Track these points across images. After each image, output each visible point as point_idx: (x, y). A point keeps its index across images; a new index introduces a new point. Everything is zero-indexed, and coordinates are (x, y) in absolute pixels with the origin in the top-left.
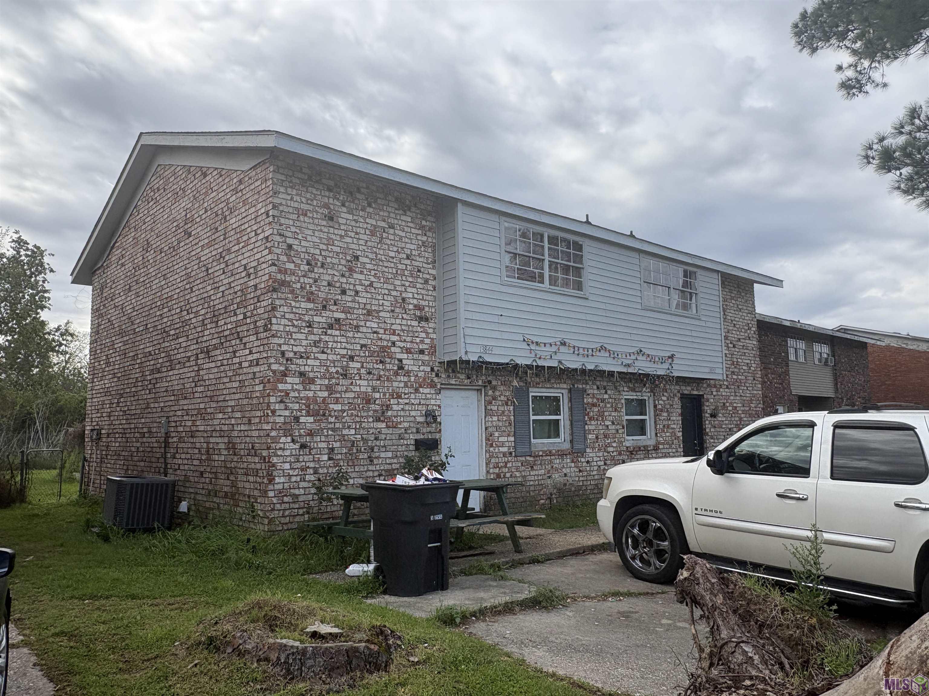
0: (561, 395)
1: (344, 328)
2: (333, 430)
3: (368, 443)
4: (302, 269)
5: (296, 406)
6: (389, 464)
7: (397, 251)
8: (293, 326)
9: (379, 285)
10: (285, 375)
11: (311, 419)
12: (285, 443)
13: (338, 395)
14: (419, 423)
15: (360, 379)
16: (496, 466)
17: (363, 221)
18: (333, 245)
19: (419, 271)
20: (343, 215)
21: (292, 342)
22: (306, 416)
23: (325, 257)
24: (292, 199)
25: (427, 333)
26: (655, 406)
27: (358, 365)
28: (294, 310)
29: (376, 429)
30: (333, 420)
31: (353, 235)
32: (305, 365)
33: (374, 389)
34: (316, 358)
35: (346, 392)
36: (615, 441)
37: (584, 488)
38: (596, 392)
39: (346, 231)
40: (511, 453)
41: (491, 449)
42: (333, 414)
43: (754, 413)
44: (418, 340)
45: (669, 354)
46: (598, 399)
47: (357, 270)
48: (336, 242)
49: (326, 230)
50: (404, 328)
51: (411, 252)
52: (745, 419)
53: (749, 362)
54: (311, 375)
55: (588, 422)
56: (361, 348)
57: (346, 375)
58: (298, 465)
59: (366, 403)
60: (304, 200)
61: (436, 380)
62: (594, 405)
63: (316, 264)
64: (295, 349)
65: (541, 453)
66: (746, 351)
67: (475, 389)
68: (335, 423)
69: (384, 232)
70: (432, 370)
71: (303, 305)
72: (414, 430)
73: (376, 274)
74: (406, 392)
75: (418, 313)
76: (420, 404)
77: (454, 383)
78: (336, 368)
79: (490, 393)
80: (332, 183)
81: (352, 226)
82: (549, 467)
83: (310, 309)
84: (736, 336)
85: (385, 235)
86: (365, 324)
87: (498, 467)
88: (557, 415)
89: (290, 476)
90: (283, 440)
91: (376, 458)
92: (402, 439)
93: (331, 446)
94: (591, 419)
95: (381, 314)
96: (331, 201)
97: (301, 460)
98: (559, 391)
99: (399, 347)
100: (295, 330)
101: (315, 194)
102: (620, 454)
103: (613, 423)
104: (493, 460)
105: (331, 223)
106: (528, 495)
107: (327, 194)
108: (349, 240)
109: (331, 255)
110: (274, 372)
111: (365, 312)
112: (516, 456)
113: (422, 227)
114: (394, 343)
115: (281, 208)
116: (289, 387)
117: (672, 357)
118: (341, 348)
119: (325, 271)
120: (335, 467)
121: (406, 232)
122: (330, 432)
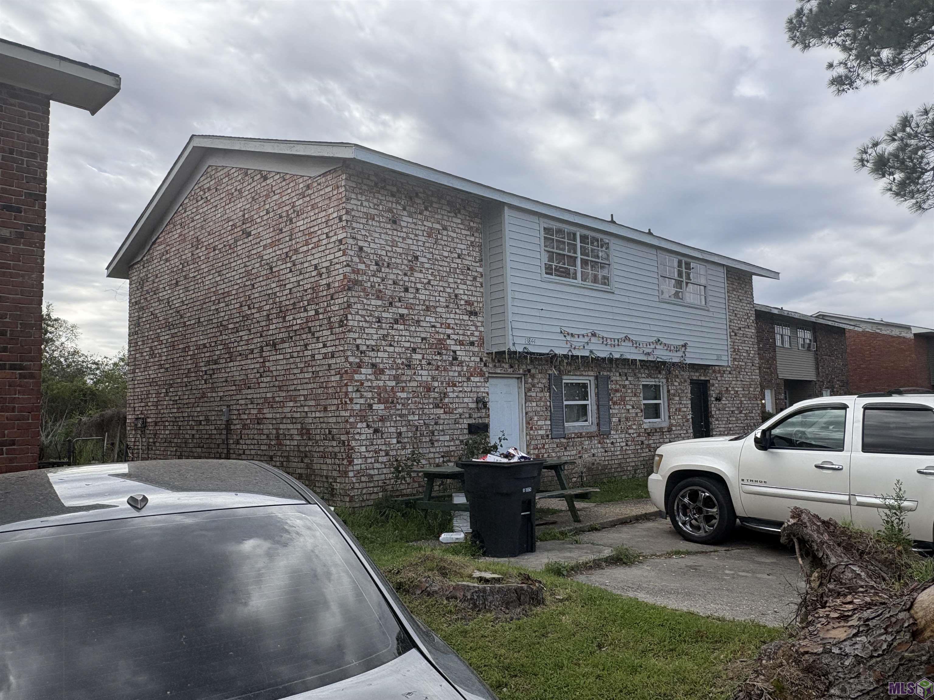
0: (588, 382)
1: (407, 322)
2: (400, 416)
3: (429, 427)
4: (371, 269)
5: (370, 395)
6: (447, 446)
7: (450, 251)
8: (366, 321)
9: (436, 283)
10: (360, 367)
11: (382, 406)
12: (361, 428)
13: (404, 385)
14: (471, 408)
15: (422, 369)
17: (420, 223)
18: (397, 246)
19: (469, 269)
20: (404, 219)
21: (365, 336)
22: (378, 404)
23: (391, 257)
24: (362, 205)
25: (477, 327)
26: (668, 391)
27: (420, 357)
28: (366, 307)
29: (436, 414)
30: (400, 407)
31: (413, 236)
32: (376, 357)
33: (433, 378)
34: (385, 351)
35: (410, 381)
36: (634, 424)
38: (618, 378)
39: (407, 233)
40: (548, 436)
41: (531, 432)
42: (400, 401)
43: (752, 396)
44: (469, 333)
45: (682, 343)
46: (620, 385)
47: (417, 269)
48: (399, 243)
49: (390, 233)
50: (457, 322)
51: (461, 252)
52: (745, 402)
53: (748, 349)
54: (381, 366)
55: (612, 407)
56: (422, 340)
57: (410, 366)
58: (372, 448)
59: (427, 392)
60: (371, 205)
61: (484, 369)
62: (617, 391)
63: (383, 264)
64: (368, 343)
65: (573, 436)
66: (746, 339)
67: (516, 378)
68: (402, 409)
69: (439, 233)
70: (481, 360)
71: (373, 302)
72: (467, 416)
73: (432, 272)
74: (460, 380)
75: (469, 308)
76: (471, 392)
77: (499, 372)
78: (402, 360)
79: (530, 380)
80: (395, 189)
81: (412, 229)
82: (580, 448)
83: (380, 306)
84: (737, 325)
85: (439, 236)
86: (425, 319)
87: (537, 448)
88: (585, 400)
89: (366, 458)
90: (359, 425)
91: (436, 441)
92: (457, 423)
93: (399, 431)
94: (615, 403)
95: (439, 310)
96: (394, 205)
97: (375, 443)
98: (587, 378)
99: (453, 339)
100: (367, 325)
101: (381, 200)
102: (639, 436)
103: (633, 408)
104: (533, 442)
105: (395, 226)
107: (391, 199)
108: (410, 242)
109: (395, 256)
110: (351, 364)
111: (424, 307)
112: (552, 438)
113: (470, 229)
114: (449, 336)
115: (353, 213)
116: (363, 377)
117: (685, 346)
118: (405, 341)
119: (391, 271)
120: (403, 449)
121: (457, 233)
122: (398, 418)
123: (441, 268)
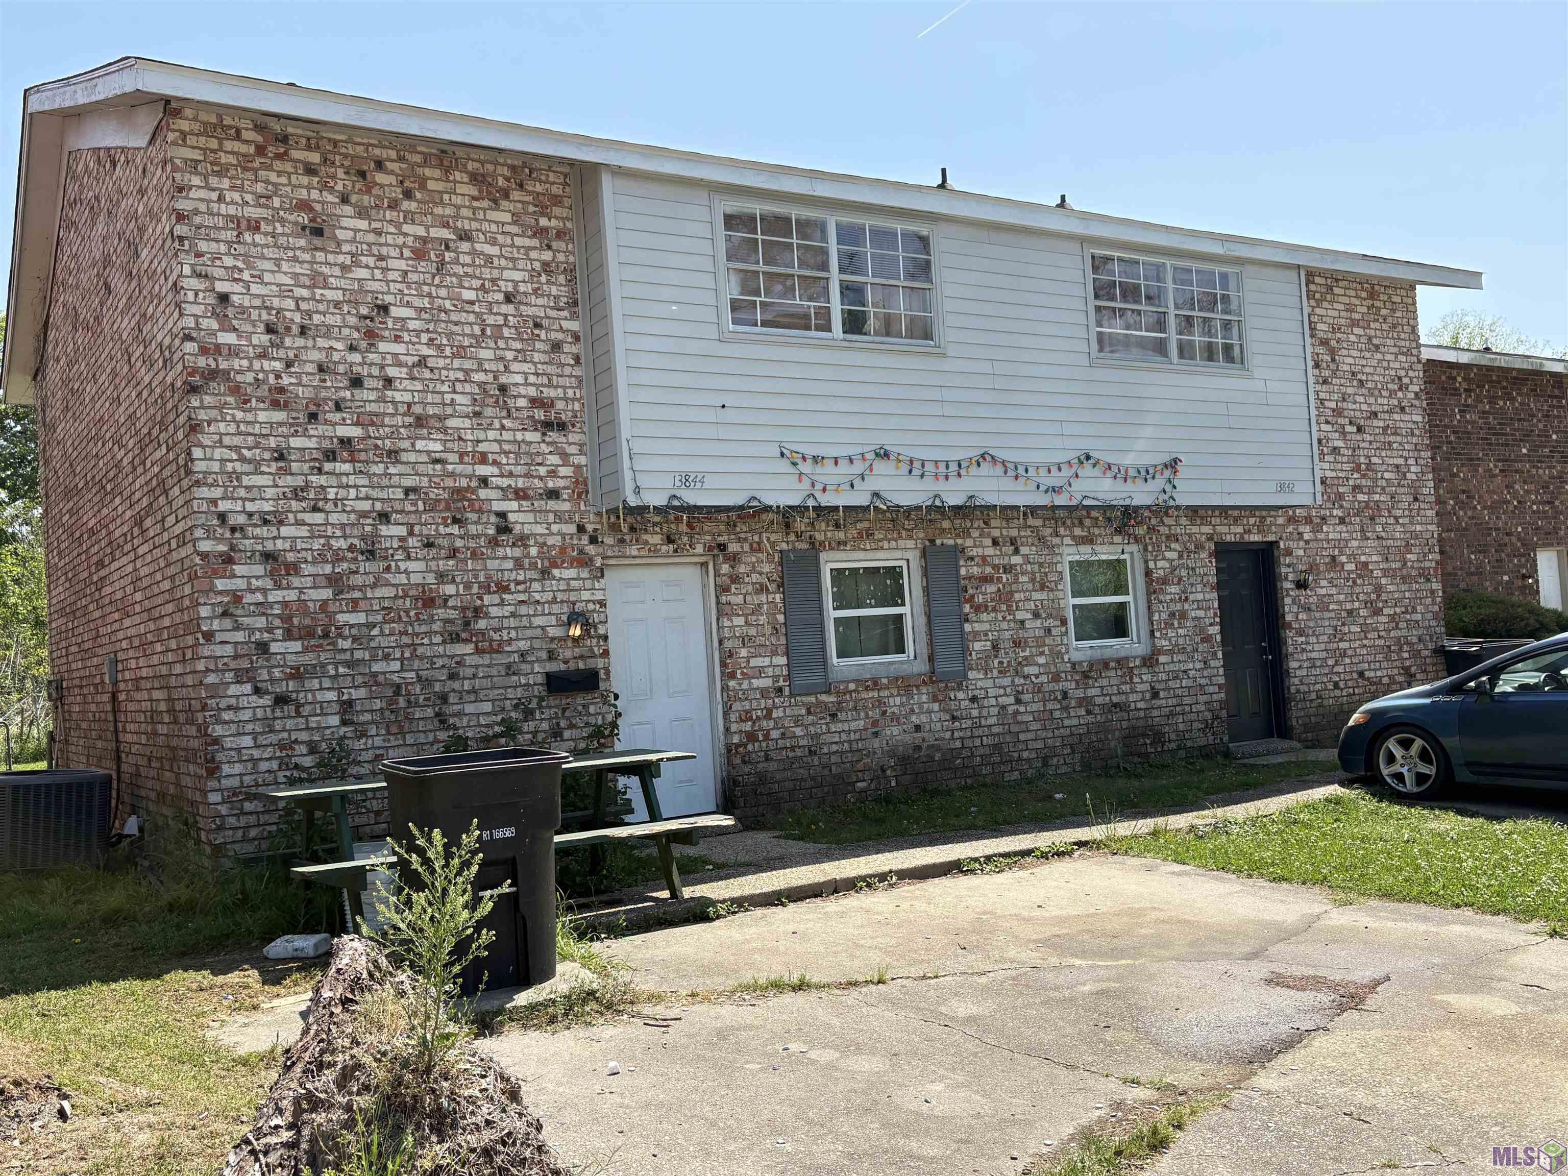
0: (903, 564)
1: (363, 456)
2: (349, 664)
3: (432, 686)
4: (255, 341)
5: (261, 622)
6: (487, 726)
7: (481, 289)
8: (242, 459)
9: (441, 363)
10: (229, 560)
11: (296, 646)
12: (237, 697)
13: (357, 595)
14: (553, 639)
15: (409, 558)
16: (746, 716)
17: (392, 230)
18: (325, 287)
19: (537, 325)
20: (345, 222)
21: (242, 493)
22: (284, 640)
23: (309, 314)
24: (221, 199)
25: (564, 456)
26: (1148, 573)
27: (402, 531)
28: (243, 427)
29: (452, 657)
30: (347, 644)
31: (371, 261)
32: (275, 538)
33: (442, 577)
34: (299, 523)
35: (374, 586)
36: (1042, 653)
37: (965, 753)
38: (990, 551)
39: (353, 255)
40: (780, 690)
41: (732, 683)
42: (347, 632)
43: (1414, 572)
44: (542, 471)
45: (1166, 458)
46: (995, 567)
47: (386, 334)
48: (332, 280)
49: (307, 257)
50: (506, 447)
51: (515, 287)
52: (1391, 588)
53: (1401, 461)
54: (291, 557)
55: (972, 617)
56: (407, 494)
57: (372, 553)
58: (273, 738)
59: (424, 607)
60: (249, 198)
61: (591, 550)
62: (987, 579)
63: (288, 329)
64: (250, 507)
65: (852, 686)
66: (1392, 439)
67: (696, 563)
68: (352, 650)
69: (447, 248)
70: (581, 529)
71: (262, 416)
72: (544, 655)
73: (431, 340)
74: (520, 578)
75: (540, 414)
76: (554, 601)
77: (635, 553)
78: (350, 541)
79: (725, 568)
80: (315, 158)
81: (369, 245)
82: (875, 714)
83: (280, 424)
84: (1364, 407)
85: (448, 256)
86: (413, 445)
87: (751, 719)
88: (896, 605)
89: (255, 761)
90: (233, 690)
91: (454, 715)
92: (514, 674)
93: (345, 697)
94: (977, 609)
95: (451, 423)
96: (315, 194)
97: (277, 728)
98: (898, 554)
99: (498, 487)
100: (247, 468)
101: (274, 185)
102: (1056, 678)
103: (1036, 615)
104: (737, 706)
105: (317, 242)
106: (826, 772)
107: (305, 180)
108: (362, 273)
109: (321, 307)
110: (204, 556)
111: (411, 420)
112: (791, 695)
113: (539, 232)
114: (484, 481)
115: (197, 220)
116: (241, 584)
117: (1173, 464)
118: (357, 498)
119: (310, 343)
120: (359, 738)
121: (502, 247)
122: (341, 670)
123: (456, 329)
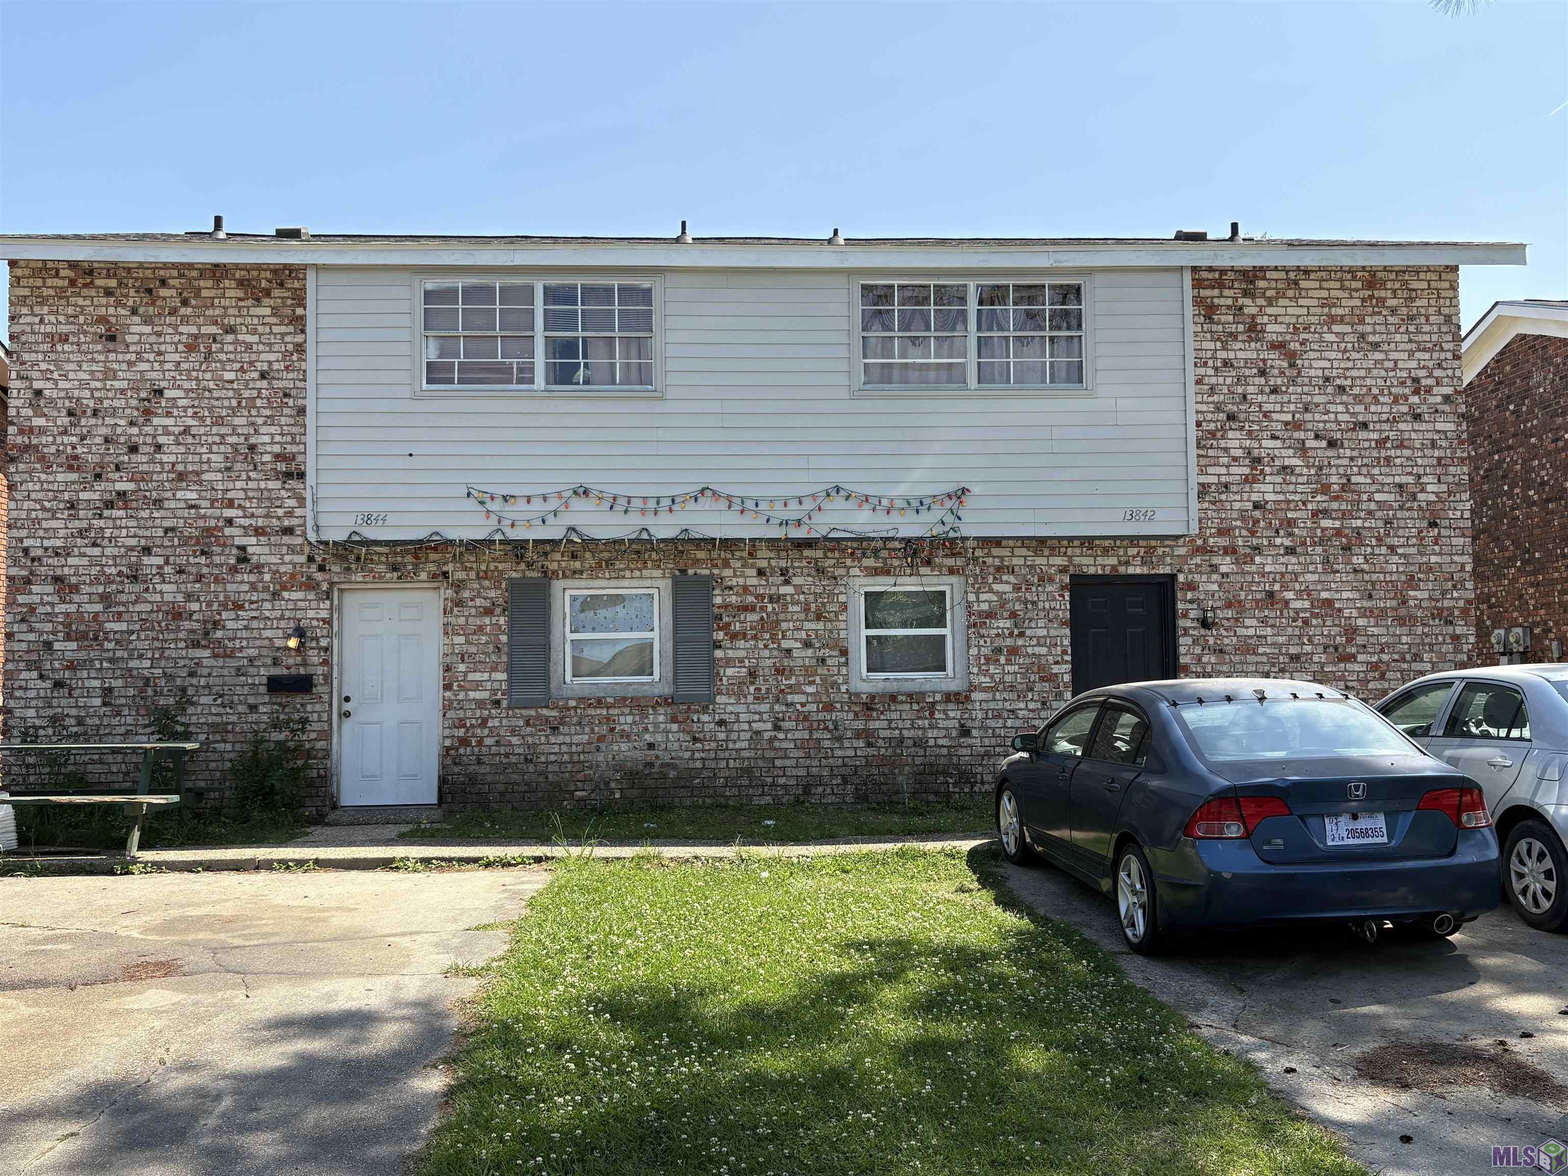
1: (134, 504)
3: (174, 680)
4: (59, 423)
5: (48, 627)
6: (216, 715)
7: (242, 369)
8: (43, 509)
9: (202, 430)
10: (28, 582)
11: (73, 645)
12: (28, 680)
13: (122, 609)
14: (277, 649)
15: (164, 582)
16: (461, 723)
17: (171, 331)
18: (114, 379)
19: (286, 395)
20: (134, 329)
21: (41, 533)
22: (64, 641)
23: (101, 400)
24: (41, 322)
26: (969, 606)
27: (160, 561)
28: (45, 486)
29: (192, 659)
30: (111, 646)
31: (151, 357)
32: (63, 566)
33: (189, 597)
34: (82, 555)
35: (135, 602)
36: (813, 682)
37: (705, 774)
39: (138, 353)
40: (497, 703)
42: (111, 637)
43: (1422, 613)
44: (280, 512)
45: (951, 488)
46: (759, 596)
47: (160, 411)
48: (120, 373)
49: (102, 358)
50: (250, 494)
51: (269, 367)
52: (1375, 631)
53: (1408, 479)
54: (74, 580)
55: (726, 644)
56: (166, 533)
57: (135, 577)
58: (50, 712)
59: (174, 619)
60: (62, 319)
61: (319, 576)
62: (747, 608)
63: (84, 412)
64: (46, 543)
66: (1394, 452)
68: (114, 650)
69: (215, 341)
70: (311, 559)
71: (60, 477)
72: (269, 661)
73: (196, 413)
74: (254, 598)
75: (282, 467)
76: (282, 618)
77: (360, 579)
78: (119, 568)
80: (113, 283)
81: (151, 344)
82: (602, 730)
83: (73, 482)
85: (215, 347)
86: (174, 495)
87: (464, 726)
88: (646, 630)
89: (37, 728)
90: (25, 675)
91: (191, 704)
92: (242, 675)
93: (107, 685)
94: (734, 636)
95: (205, 477)
96: (111, 310)
97: (54, 704)
98: (639, 583)
99: (240, 526)
100: (46, 515)
101: (81, 307)
102: (828, 708)
103: (808, 645)
105: (111, 346)
106: (542, 779)
107: (104, 301)
108: (144, 366)
109: (110, 395)
110: (13, 578)
111: (174, 476)
112: (509, 708)
114: (230, 522)
116: (36, 599)
117: (958, 495)
118: (127, 536)
119: (100, 422)
120: (115, 717)
121: (260, 335)
122: (105, 665)
123: (215, 403)
